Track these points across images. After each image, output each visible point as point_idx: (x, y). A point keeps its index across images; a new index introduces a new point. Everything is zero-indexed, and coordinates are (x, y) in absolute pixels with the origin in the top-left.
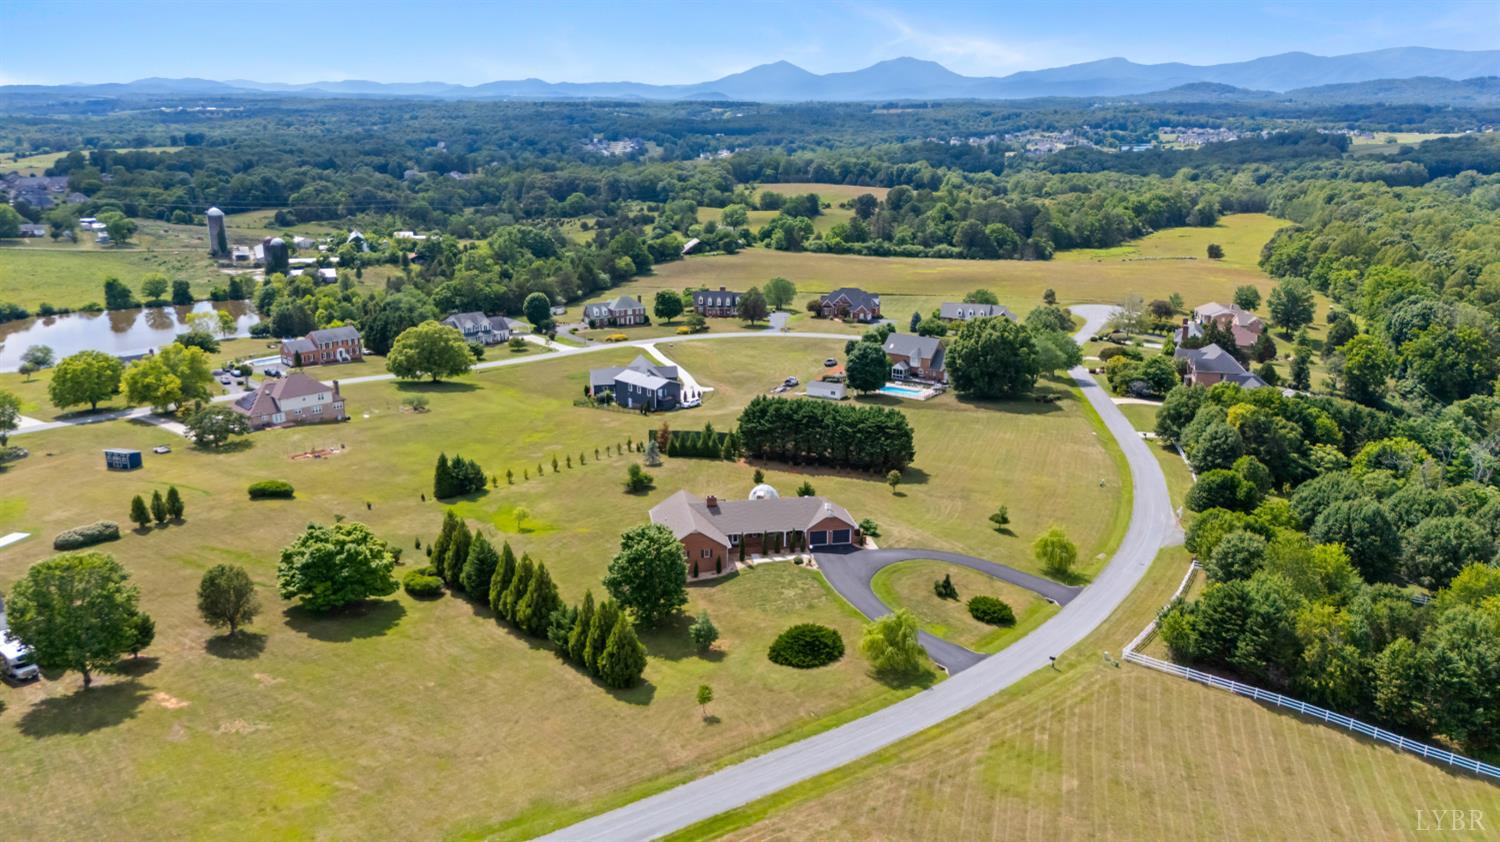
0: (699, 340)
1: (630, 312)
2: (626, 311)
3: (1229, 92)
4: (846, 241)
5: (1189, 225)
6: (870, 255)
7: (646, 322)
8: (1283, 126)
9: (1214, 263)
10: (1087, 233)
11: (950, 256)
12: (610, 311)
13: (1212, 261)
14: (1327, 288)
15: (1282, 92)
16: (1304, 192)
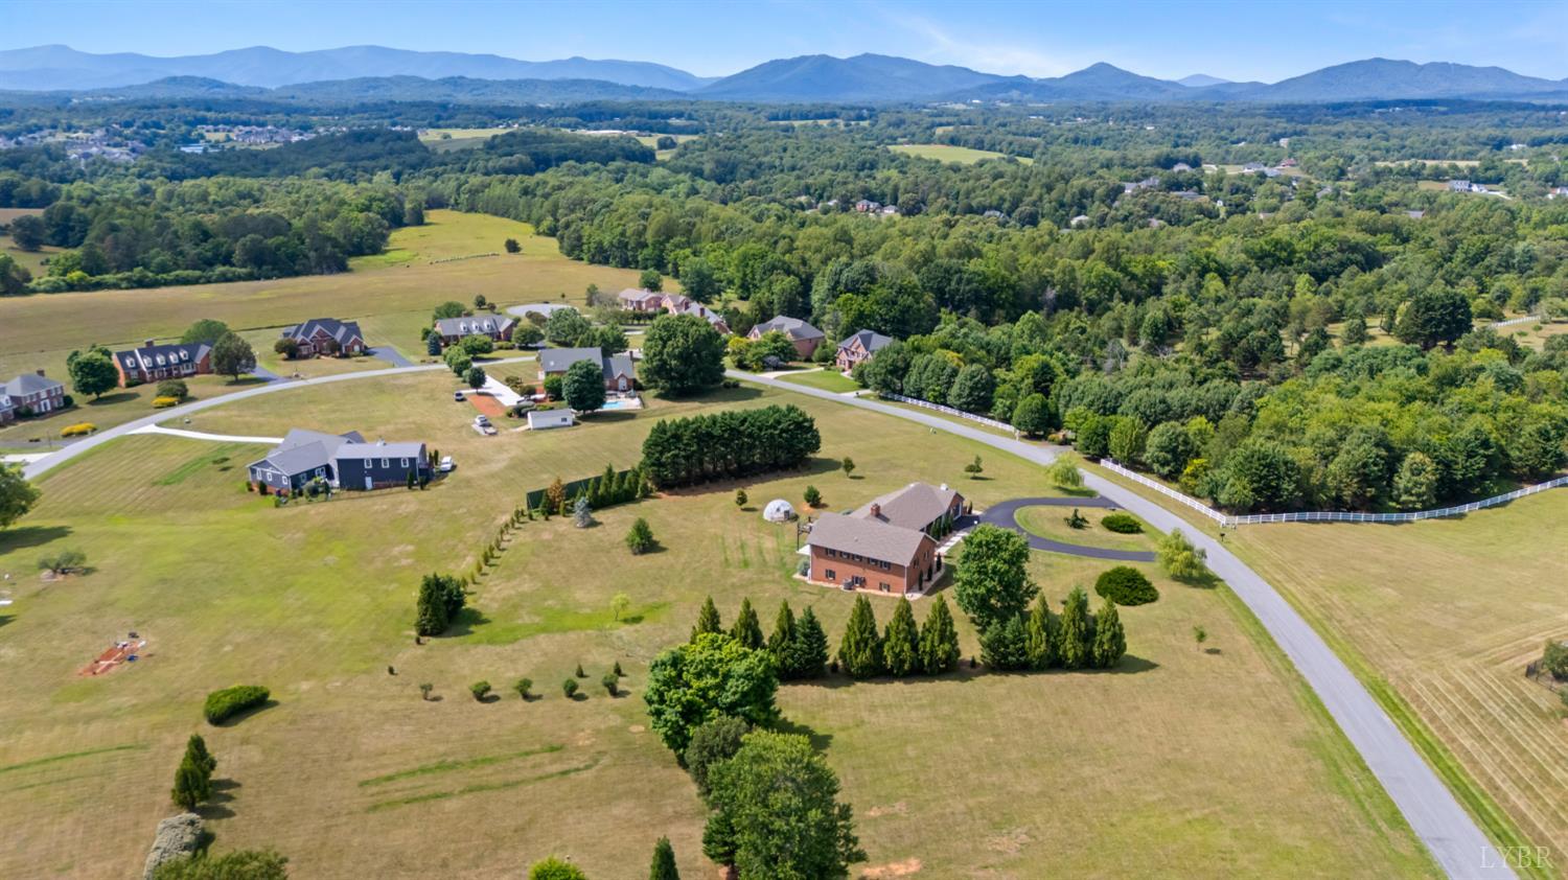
0: (212, 408)
1: (44, 395)
2: (38, 395)
3: (218, 87)
4: (92, 275)
5: (406, 225)
6: (132, 288)
7: (68, 404)
8: (356, 123)
9: (514, 257)
10: (355, 240)
11: (239, 278)
12: (13, 399)
13: (512, 254)
14: (665, 266)
15: (273, 88)
16: (488, 186)
